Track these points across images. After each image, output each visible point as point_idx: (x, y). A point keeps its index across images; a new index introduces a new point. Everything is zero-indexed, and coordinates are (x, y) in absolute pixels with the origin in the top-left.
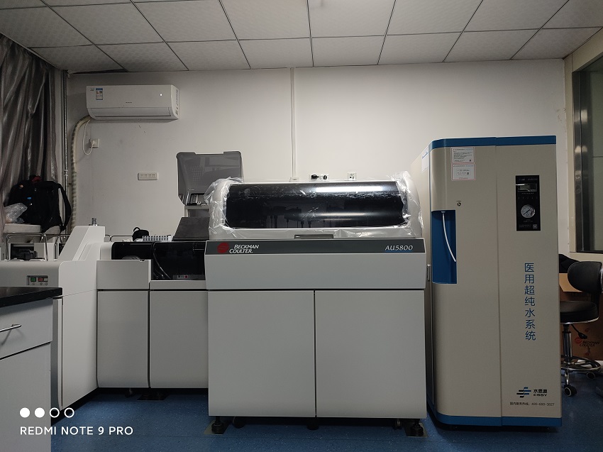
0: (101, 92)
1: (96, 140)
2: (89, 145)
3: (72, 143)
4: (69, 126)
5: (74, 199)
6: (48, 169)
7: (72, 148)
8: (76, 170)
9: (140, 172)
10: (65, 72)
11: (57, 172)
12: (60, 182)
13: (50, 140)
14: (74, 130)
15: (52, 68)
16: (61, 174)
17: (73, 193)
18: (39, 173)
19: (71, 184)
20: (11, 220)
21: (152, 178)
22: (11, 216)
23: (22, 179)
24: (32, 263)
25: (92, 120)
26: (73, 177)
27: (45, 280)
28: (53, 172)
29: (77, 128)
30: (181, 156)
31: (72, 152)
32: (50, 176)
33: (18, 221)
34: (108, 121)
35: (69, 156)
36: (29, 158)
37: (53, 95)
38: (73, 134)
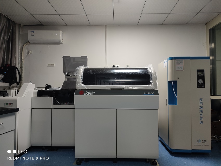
0: (33, 33)
1: (31, 51)
2: (28, 53)
3: (22, 52)
4: (21, 45)
5: (22, 73)
6: (12, 60)
7: (22, 54)
8: (23, 62)
9: (48, 63)
10: (20, 25)
12: (17, 67)
13: (14, 50)
14: (23, 47)
15: (15, 23)
16: (17, 64)
17: (22, 71)
18: (9, 63)
19: (21, 68)
21: (52, 65)
23: (2, 65)
24: (6, 98)
25: (30, 43)
26: (22, 65)
27: (12, 104)
28: (14, 63)
29: (24, 46)
30: (64, 57)
31: (22, 55)
32: (13, 64)
33: (1, 81)
34: (36, 44)
35: (21, 57)
36: (5, 57)
37: (15, 34)
38: (22, 49)
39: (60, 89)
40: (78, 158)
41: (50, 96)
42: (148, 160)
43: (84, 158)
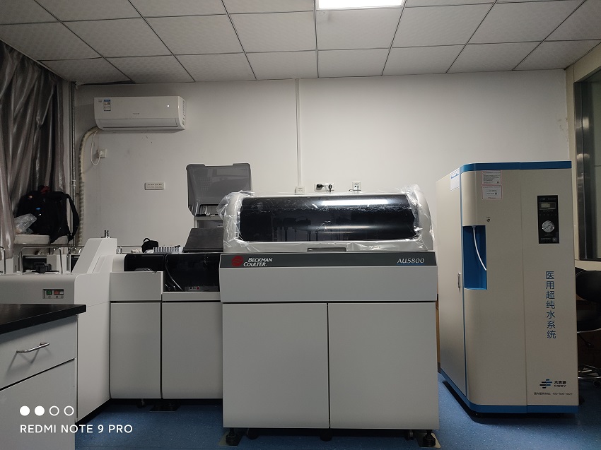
0: (109, 104)
1: (104, 150)
2: (97, 156)
3: (80, 154)
4: (76, 137)
5: (82, 208)
6: (56, 179)
7: (79, 158)
8: (83, 180)
9: (148, 182)
10: (73, 83)
11: (65, 183)
12: (68, 192)
13: (58, 151)
14: (82, 140)
15: (60, 80)
16: (69, 184)
17: (80, 203)
18: (47, 184)
19: (79, 194)
20: (21, 231)
21: (159, 187)
22: (21, 227)
23: (30, 190)
24: (47, 276)
25: (100, 131)
26: (80, 187)
27: (61, 293)
28: (61, 182)
29: (85, 139)
30: (190, 168)
31: (80, 162)
32: (58, 187)
33: (27, 232)
35: (77, 167)
36: (37, 169)
37: (61, 106)
38: (81, 145)
39: (180, 251)
40: (232, 429)
41: (155, 269)
42: (411, 434)
43: (247, 428)
